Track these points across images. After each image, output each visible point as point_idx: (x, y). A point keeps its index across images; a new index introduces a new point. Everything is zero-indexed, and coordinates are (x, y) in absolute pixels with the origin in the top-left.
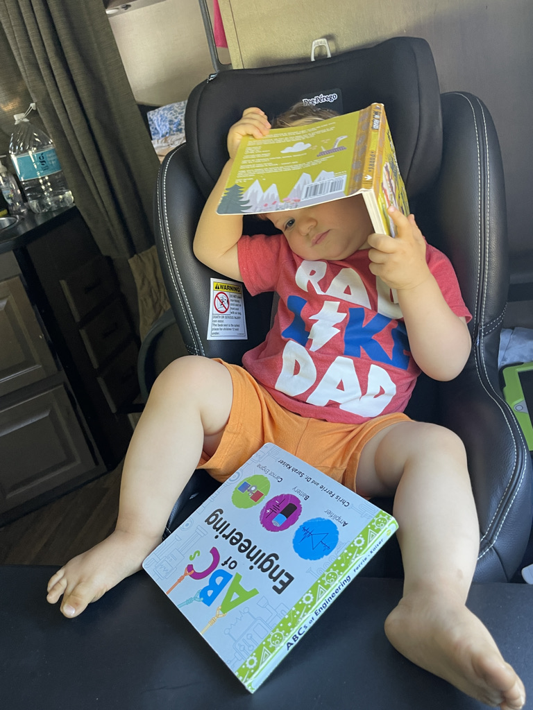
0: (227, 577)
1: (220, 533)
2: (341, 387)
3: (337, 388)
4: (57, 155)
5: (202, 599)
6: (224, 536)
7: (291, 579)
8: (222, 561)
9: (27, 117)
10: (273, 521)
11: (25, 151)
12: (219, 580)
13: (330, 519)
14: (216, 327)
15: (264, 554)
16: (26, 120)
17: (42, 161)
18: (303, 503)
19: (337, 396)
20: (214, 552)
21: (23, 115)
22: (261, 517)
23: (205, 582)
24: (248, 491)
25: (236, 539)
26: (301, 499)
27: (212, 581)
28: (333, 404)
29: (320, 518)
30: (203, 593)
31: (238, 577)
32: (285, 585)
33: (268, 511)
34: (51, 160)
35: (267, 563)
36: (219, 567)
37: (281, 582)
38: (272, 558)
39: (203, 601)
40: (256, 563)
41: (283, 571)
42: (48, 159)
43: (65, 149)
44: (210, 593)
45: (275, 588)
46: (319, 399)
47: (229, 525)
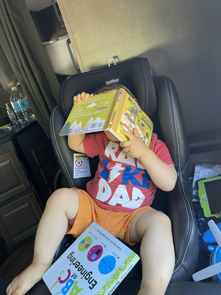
0: (72, 282)
1: (72, 263)
2: (121, 197)
3: (120, 198)
4: (28, 101)
5: (62, 292)
6: (73, 264)
7: (96, 283)
8: (71, 275)
9: (16, 88)
10: (92, 257)
11: (16, 101)
12: (69, 284)
13: (113, 256)
14: (77, 173)
15: (87, 272)
16: (16, 89)
17: (22, 104)
18: (104, 249)
19: (120, 201)
20: (69, 271)
21: (15, 87)
22: (87, 255)
23: (64, 284)
24: (84, 243)
25: (77, 265)
26: (103, 247)
27: (67, 284)
28: (118, 205)
29: (109, 256)
30: (63, 290)
31: (77, 282)
32: (94, 286)
33: (90, 253)
34: (26, 103)
35: (87, 276)
36: (70, 278)
37: (92, 285)
38: (90, 274)
39: (63, 293)
40: (83, 276)
41: (94, 279)
42: (25, 103)
43: (31, 99)
44: (66, 289)
45: (90, 287)
46: (112, 203)
47: (76, 259)
